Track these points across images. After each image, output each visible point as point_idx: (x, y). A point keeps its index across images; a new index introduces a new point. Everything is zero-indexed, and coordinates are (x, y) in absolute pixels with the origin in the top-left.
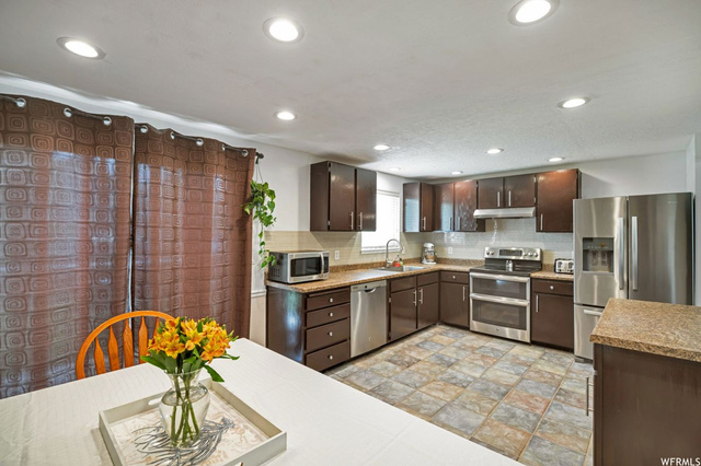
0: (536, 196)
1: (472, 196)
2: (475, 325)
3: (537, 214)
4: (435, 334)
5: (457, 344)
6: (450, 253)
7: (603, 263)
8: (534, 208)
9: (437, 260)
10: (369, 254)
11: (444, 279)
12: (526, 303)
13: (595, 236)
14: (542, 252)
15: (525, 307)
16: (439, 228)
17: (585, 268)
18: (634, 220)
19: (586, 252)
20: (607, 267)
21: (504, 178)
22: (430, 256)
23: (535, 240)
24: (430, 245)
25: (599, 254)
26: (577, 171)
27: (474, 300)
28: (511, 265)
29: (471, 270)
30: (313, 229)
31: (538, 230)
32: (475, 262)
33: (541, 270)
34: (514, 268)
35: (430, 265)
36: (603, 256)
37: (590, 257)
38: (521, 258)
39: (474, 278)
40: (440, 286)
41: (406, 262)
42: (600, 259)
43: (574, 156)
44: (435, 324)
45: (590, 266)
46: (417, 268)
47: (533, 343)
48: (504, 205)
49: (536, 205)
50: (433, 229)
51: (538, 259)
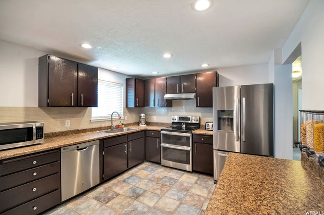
0: (196, 87)
1: (164, 86)
2: (163, 162)
3: (196, 97)
4: (140, 170)
5: (150, 177)
6: (155, 119)
7: (228, 125)
8: (195, 94)
9: (148, 123)
10: (97, 122)
11: (148, 135)
12: (189, 148)
13: (226, 109)
14: (200, 118)
15: (189, 151)
16: (148, 105)
17: (219, 128)
18: (244, 99)
19: (219, 119)
20: (230, 127)
21: (180, 77)
22: (143, 121)
23: (196, 111)
24: (143, 115)
25: (226, 120)
26: (216, 73)
27: (163, 147)
28: (184, 126)
29: (162, 130)
30: (40, 106)
31: (197, 106)
32: (167, 124)
33: (199, 128)
34: (186, 127)
35: (143, 126)
36: (228, 121)
37: (222, 122)
38: (190, 122)
39: (163, 134)
40: (145, 139)
41: (126, 125)
42: (226, 123)
43: (215, 65)
44: (143, 162)
45: (222, 127)
46: (135, 129)
47: (194, 171)
48: (180, 92)
49: (196, 92)
50: (144, 106)
51: (198, 122)
